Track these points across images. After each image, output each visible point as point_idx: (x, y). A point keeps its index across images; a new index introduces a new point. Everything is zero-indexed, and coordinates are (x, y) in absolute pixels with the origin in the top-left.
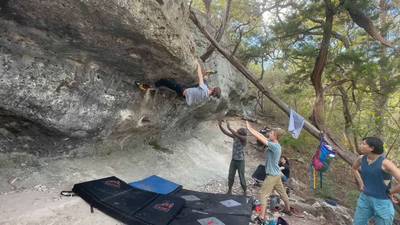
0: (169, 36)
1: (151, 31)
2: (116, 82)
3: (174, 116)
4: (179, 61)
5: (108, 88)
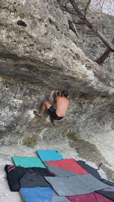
0: (40, 51)
1: (21, 50)
2: (21, 89)
3: (81, 113)
4: (61, 69)
5: (16, 94)
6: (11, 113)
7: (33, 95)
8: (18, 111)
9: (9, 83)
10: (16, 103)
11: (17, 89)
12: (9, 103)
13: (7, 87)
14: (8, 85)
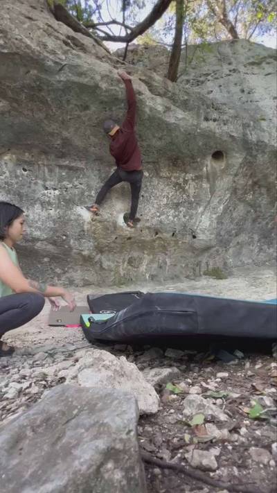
6: (44, 214)
7: (75, 179)
8: (55, 207)
9: (25, 162)
10: (49, 195)
11: (44, 172)
12: (37, 196)
13: (25, 170)
14: (26, 167)
